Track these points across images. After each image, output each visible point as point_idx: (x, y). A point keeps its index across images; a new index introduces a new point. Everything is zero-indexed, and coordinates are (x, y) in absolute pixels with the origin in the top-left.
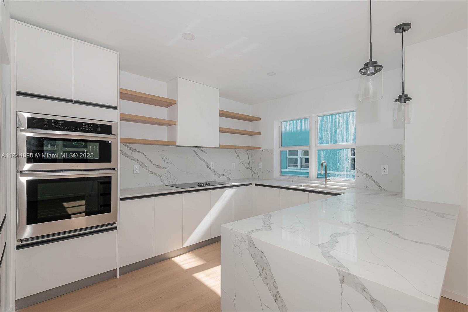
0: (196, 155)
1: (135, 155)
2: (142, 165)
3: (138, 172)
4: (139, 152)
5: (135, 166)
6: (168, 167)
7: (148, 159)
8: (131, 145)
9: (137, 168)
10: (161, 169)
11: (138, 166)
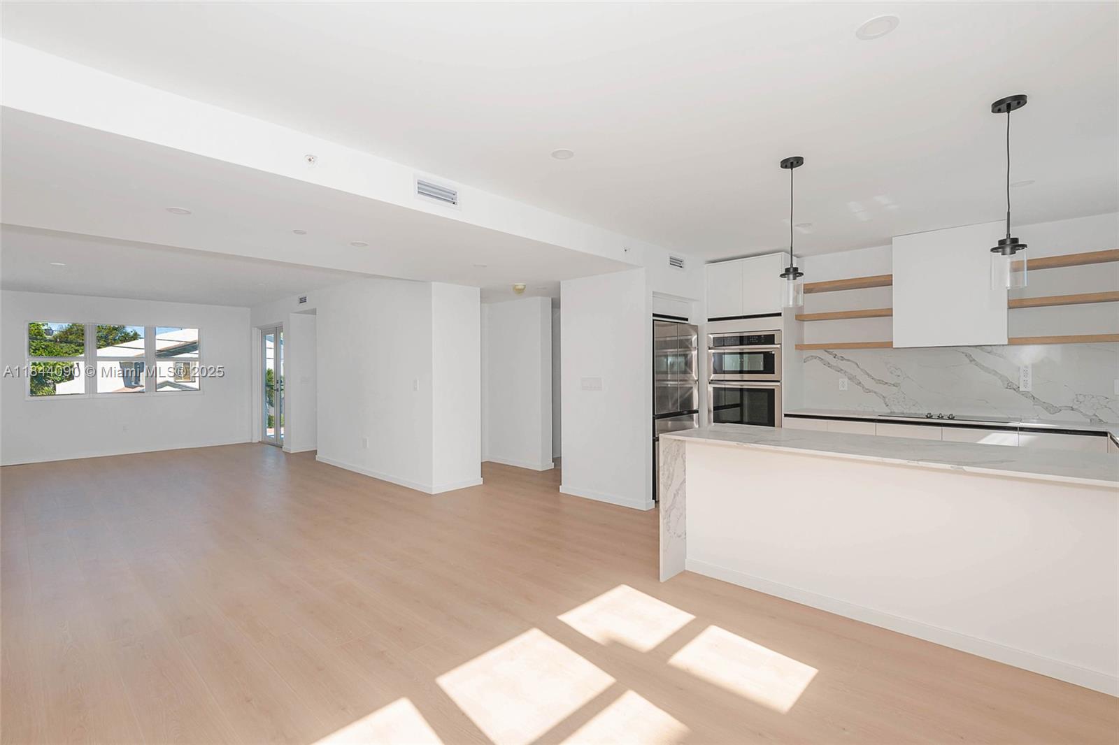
0: (971, 361)
1: (842, 364)
2: (851, 378)
3: (846, 388)
4: (848, 360)
5: (841, 380)
6: (899, 384)
7: (862, 370)
8: (835, 352)
9: (844, 383)
10: (886, 386)
11: (846, 380)
